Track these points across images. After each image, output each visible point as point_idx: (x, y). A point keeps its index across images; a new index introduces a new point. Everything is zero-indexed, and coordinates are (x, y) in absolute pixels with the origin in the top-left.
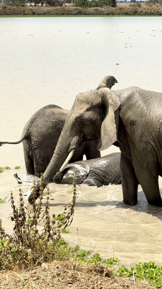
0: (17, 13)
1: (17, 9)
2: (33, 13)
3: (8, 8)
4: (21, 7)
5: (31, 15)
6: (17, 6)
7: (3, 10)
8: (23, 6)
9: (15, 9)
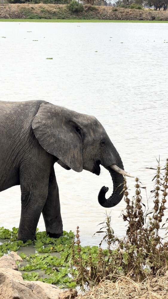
0: (131, 18)
1: (131, 12)
2: (152, 17)
3: (119, 11)
4: (138, 10)
5: (150, 20)
6: (132, 8)
7: (113, 13)
8: (139, 8)
9: (128, 12)
